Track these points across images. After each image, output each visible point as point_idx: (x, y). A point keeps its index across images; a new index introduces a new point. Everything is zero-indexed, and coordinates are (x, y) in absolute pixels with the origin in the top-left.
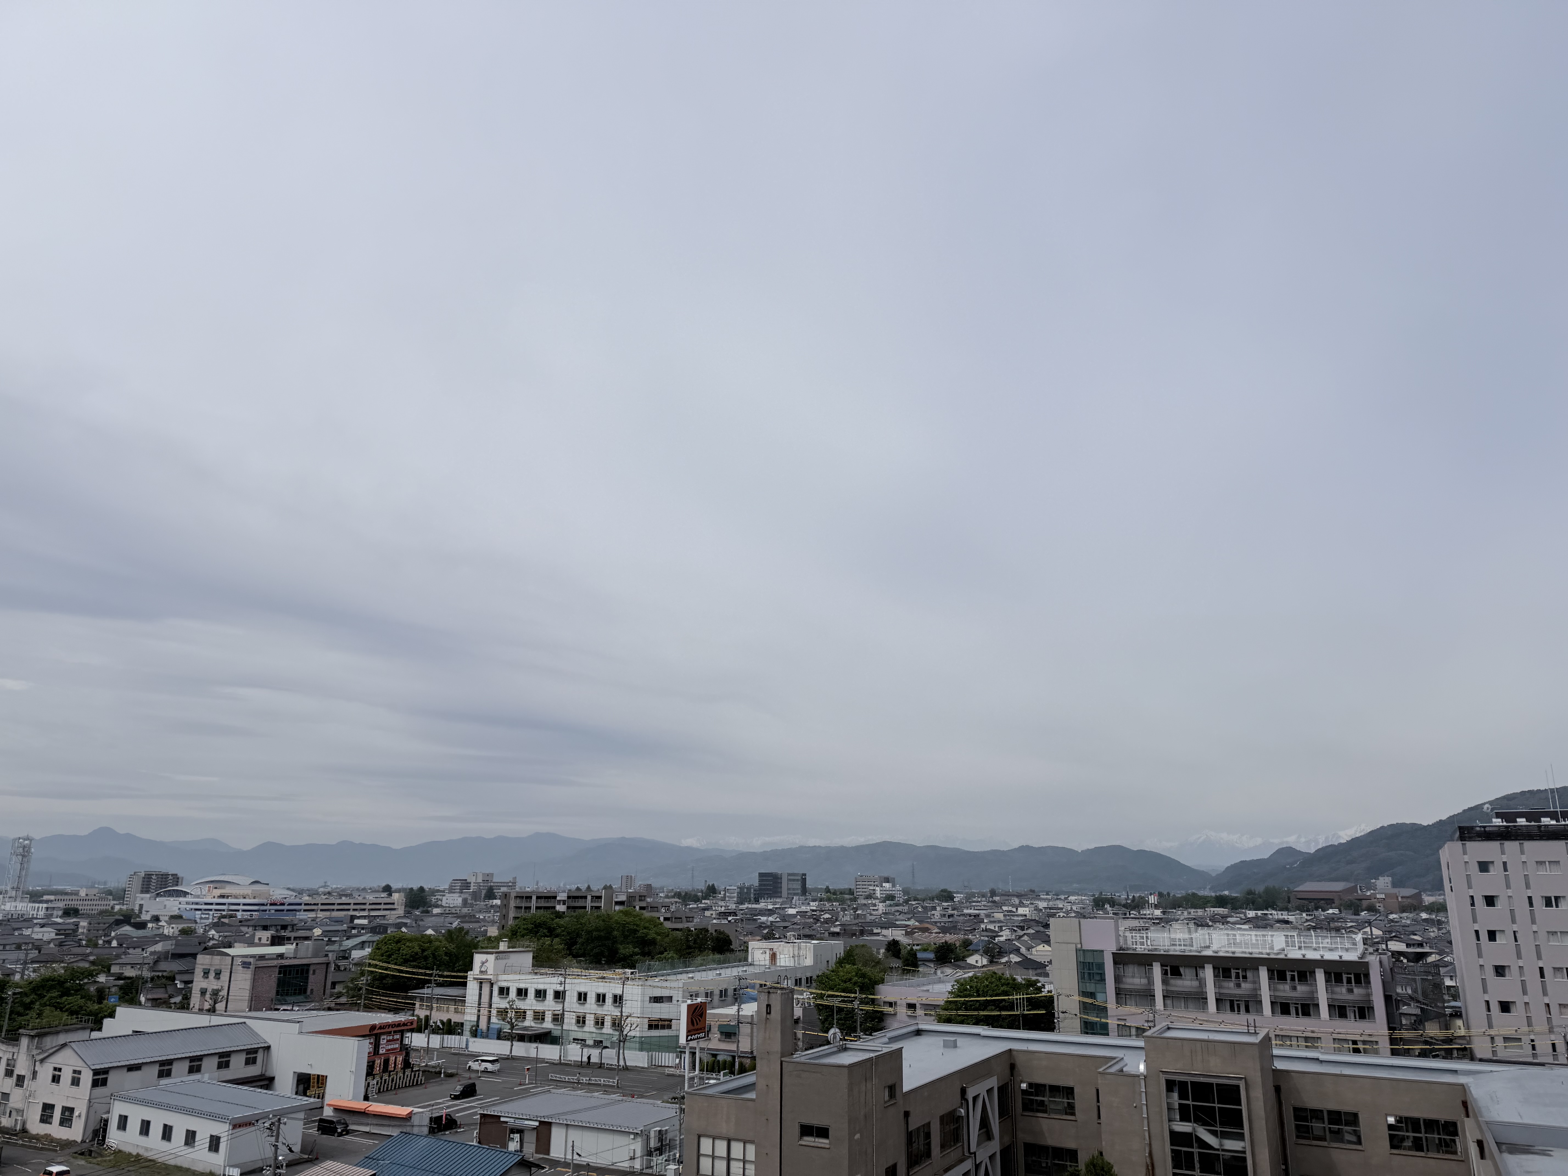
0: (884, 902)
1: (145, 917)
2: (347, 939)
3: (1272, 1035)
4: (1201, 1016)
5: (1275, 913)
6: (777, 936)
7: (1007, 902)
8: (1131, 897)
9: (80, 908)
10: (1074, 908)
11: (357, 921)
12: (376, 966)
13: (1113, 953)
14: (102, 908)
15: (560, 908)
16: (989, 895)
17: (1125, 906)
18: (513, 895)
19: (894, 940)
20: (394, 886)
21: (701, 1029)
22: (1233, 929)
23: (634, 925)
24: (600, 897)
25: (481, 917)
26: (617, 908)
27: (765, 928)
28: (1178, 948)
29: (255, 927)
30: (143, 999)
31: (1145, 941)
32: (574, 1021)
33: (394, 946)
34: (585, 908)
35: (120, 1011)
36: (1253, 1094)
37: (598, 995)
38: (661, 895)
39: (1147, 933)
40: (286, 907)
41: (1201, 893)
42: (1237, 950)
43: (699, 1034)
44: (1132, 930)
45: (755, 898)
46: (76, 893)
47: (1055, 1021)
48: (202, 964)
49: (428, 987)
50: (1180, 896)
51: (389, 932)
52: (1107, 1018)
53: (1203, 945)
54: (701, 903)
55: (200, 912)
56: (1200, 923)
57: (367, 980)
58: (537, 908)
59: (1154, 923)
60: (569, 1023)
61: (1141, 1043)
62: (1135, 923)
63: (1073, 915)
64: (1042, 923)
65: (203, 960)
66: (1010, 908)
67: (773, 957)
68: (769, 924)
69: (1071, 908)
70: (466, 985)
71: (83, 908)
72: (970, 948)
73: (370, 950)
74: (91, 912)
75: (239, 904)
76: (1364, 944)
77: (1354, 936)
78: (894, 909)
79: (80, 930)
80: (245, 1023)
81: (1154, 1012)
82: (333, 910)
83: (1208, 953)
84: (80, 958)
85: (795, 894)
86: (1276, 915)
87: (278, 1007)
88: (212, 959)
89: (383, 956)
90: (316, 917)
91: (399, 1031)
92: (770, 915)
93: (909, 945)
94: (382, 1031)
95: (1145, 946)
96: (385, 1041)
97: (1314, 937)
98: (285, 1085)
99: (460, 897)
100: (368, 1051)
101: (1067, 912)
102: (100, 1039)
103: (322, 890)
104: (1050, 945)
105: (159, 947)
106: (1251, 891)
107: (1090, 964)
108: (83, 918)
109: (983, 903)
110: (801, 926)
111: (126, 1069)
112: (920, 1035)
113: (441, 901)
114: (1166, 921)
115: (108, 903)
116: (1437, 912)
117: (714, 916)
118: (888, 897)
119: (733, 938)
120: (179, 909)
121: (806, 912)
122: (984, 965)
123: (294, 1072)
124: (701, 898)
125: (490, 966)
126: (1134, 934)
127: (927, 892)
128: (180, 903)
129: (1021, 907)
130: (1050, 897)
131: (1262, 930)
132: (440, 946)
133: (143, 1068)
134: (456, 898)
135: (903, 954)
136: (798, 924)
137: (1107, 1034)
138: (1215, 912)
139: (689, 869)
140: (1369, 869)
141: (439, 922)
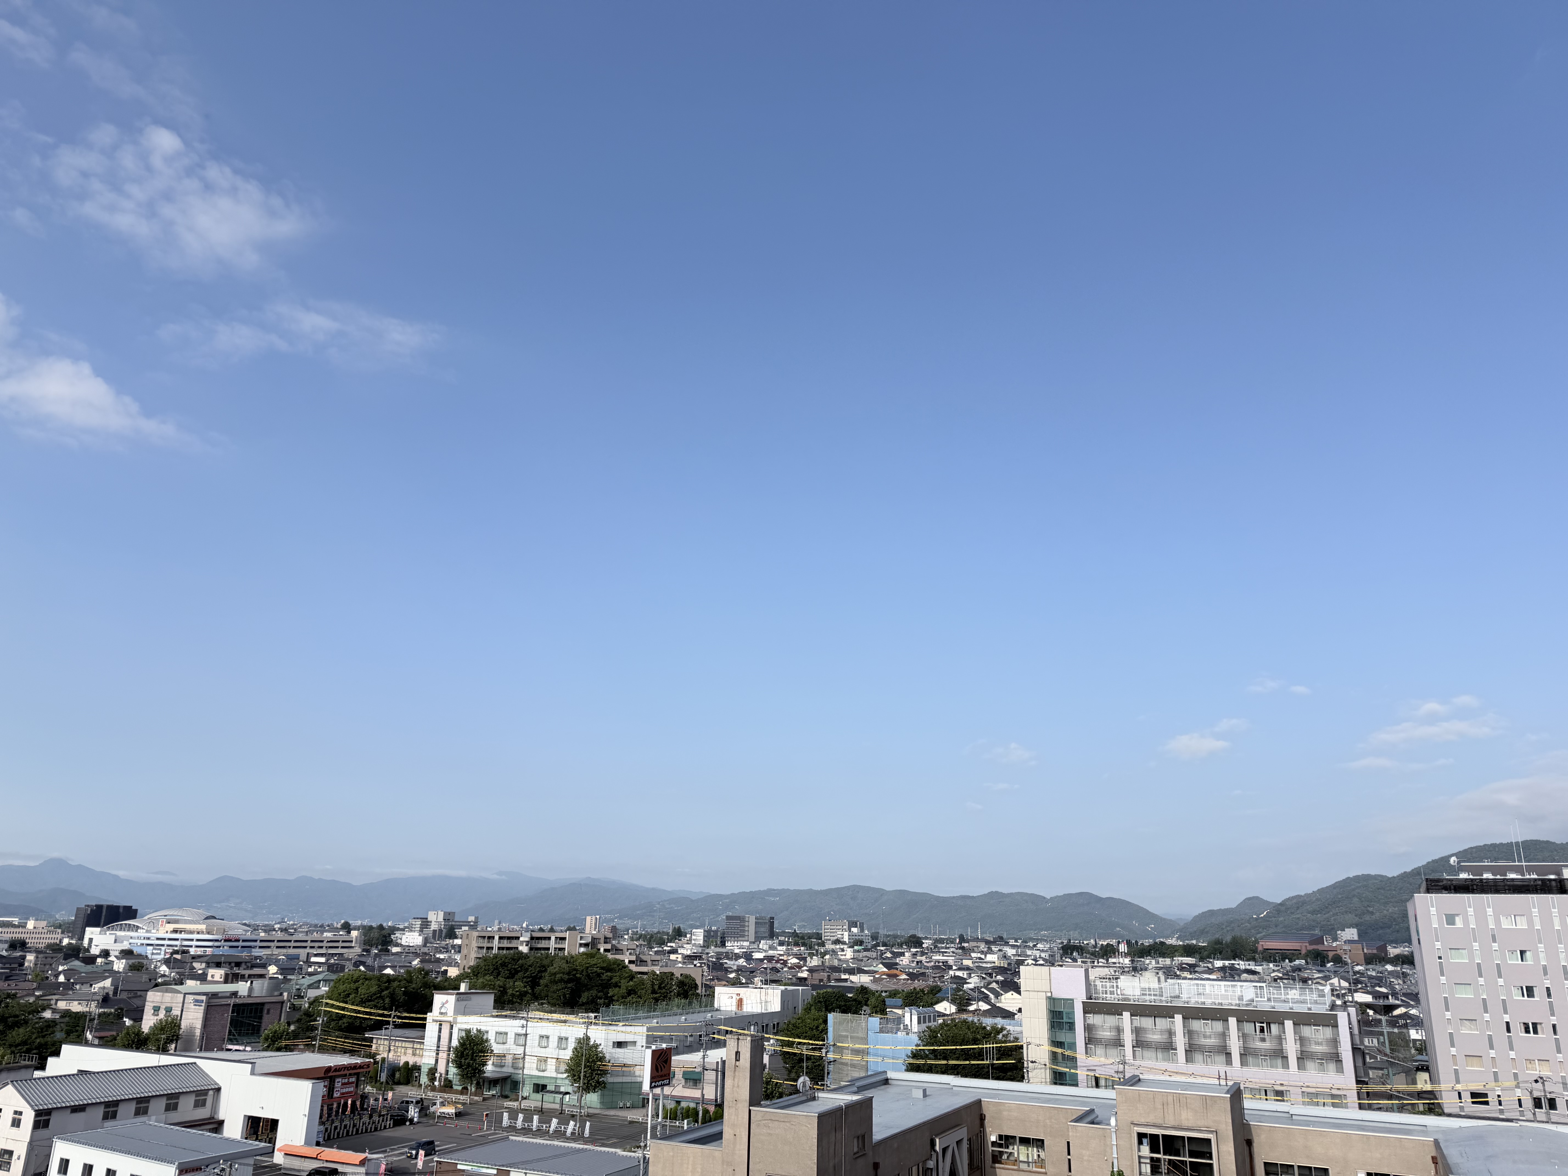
0: (852, 947)
1: (95, 951)
2: (303, 977)
3: (1242, 1088)
4: (1170, 1066)
5: (1243, 963)
6: (744, 981)
7: (975, 948)
8: (1099, 945)
9: (27, 941)
10: (1043, 955)
11: (313, 959)
12: (332, 1006)
13: (1083, 1002)
14: (50, 941)
15: (524, 949)
16: (958, 940)
17: (1094, 954)
18: (475, 934)
19: (862, 986)
20: (353, 923)
21: (665, 1076)
22: (1201, 979)
23: (597, 967)
24: (564, 939)
25: (442, 956)
26: (582, 950)
27: (731, 972)
28: (1147, 998)
29: (209, 965)
30: (89, 1036)
31: (1115, 989)
32: (535, 1066)
33: (353, 986)
34: (548, 949)
35: (65, 1048)
36: (1223, 1147)
37: (561, 1039)
38: (626, 937)
39: (1117, 982)
40: (241, 944)
41: (1169, 942)
42: (1205, 1000)
43: (663, 1080)
44: (1102, 978)
45: (721, 942)
46: (25, 927)
47: (1025, 1070)
48: (153, 1002)
49: (386, 1029)
50: (1147, 944)
51: (347, 970)
52: (1076, 1068)
53: (1173, 995)
54: (667, 946)
55: (151, 948)
56: (1169, 973)
57: (323, 1020)
58: (499, 948)
59: (1123, 972)
60: (530, 1069)
61: (1111, 1095)
62: (1105, 972)
63: (1041, 962)
64: (1010, 970)
65: (153, 997)
66: (979, 955)
67: (740, 1002)
68: (735, 968)
69: (1040, 955)
70: (425, 1028)
71: (30, 941)
72: (937, 995)
73: (327, 989)
74: (38, 945)
75: (192, 940)
76: (1333, 995)
77: (1321, 988)
78: (861, 955)
79: (26, 964)
80: (195, 1063)
81: (1124, 1063)
82: (290, 947)
83: (1178, 1002)
84: (25, 993)
85: (763, 938)
86: (1245, 965)
87: (230, 1047)
88: (163, 996)
89: (340, 995)
90: (272, 955)
91: (355, 1074)
92: (736, 960)
93: (877, 992)
94: (338, 1073)
95: (1116, 995)
96: (340, 1084)
97: (1282, 989)
98: (234, 1129)
99: (420, 935)
100: (322, 1094)
101: (1035, 960)
102: (43, 1078)
103: (277, 926)
104: (1019, 993)
105: (108, 983)
106: (1219, 941)
107: (1060, 1013)
108: (30, 952)
109: (952, 950)
110: (769, 971)
111: (69, 1110)
112: (888, 1084)
113: (401, 939)
114: (1136, 970)
115: (56, 936)
116: (1402, 964)
117: (680, 960)
118: (856, 942)
119: (699, 983)
120: (130, 944)
121: (774, 957)
122: (953, 1013)
123: (245, 1116)
124: (666, 941)
125: (450, 1007)
126: (1104, 984)
127: (895, 937)
128: (131, 938)
129: (990, 954)
130: (1018, 944)
131: (1232, 981)
132: (399, 986)
133: (88, 1109)
134: (416, 937)
135: (872, 1001)
136: (765, 968)
137: (1076, 1085)
138: (1183, 962)
139: (655, 911)
140: (1335, 920)
141: (398, 962)
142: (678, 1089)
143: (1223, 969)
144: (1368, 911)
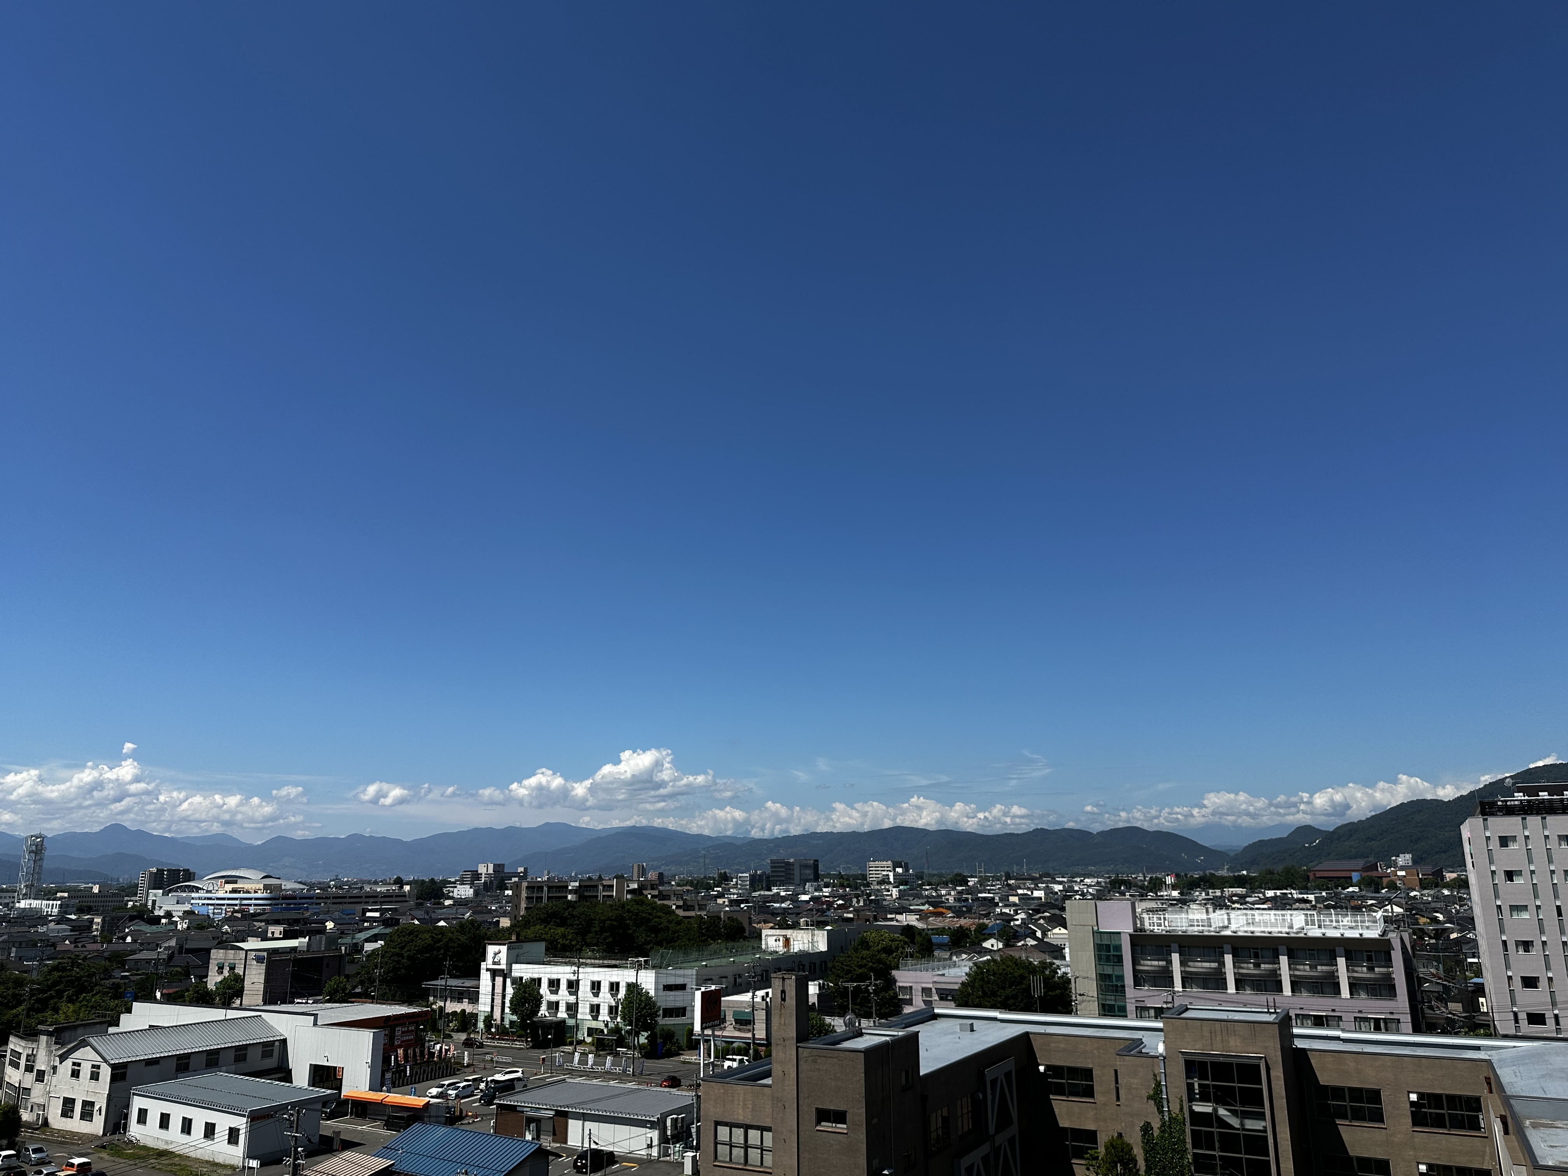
0: (898, 886)
1: (159, 912)
2: (360, 932)
3: (1292, 1014)
4: (1220, 996)
5: (1295, 892)
6: (790, 923)
7: (1022, 885)
8: (1147, 879)
9: (92, 904)
10: (1090, 890)
11: (369, 914)
13: (1130, 935)
14: (115, 904)
15: (573, 897)
16: (1004, 878)
17: (1142, 887)
18: (525, 884)
19: (909, 925)
20: (406, 878)
21: (715, 1017)
22: (1252, 909)
23: (645, 914)
24: (611, 886)
25: (493, 908)
26: (629, 896)
27: (778, 914)
28: (1196, 929)
29: (269, 922)
30: (158, 995)
31: (1162, 921)
32: (588, 1010)
33: (406, 938)
34: (597, 897)
35: (136, 1006)
36: (1272, 1073)
37: (612, 984)
38: (673, 883)
39: (1164, 914)
40: (298, 901)
41: (1220, 873)
42: (1254, 929)
43: (714, 1021)
44: (1149, 911)
45: (767, 886)
47: (1073, 1003)
48: (217, 960)
49: (442, 979)
50: (1198, 876)
51: (401, 924)
52: (1125, 999)
53: (1221, 926)
54: (713, 891)
55: (212, 907)
56: (1219, 904)
57: (380, 972)
58: (549, 898)
59: (1171, 904)
60: (583, 1013)
61: (1160, 1025)
62: (1152, 905)
63: (1090, 897)
64: (1057, 906)
65: (217, 955)
66: (1025, 891)
67: (787, 943)
68: (782, 910)
69: (1088, 890)
70: (479, 976)
71: (97, 904)
72: (984, 932)
73: (383, 942)
74: (104, 909)
75: (251, 899)
76: (1385, 922)
77: (1374, 914)
78: (907, 894)
79: (94, 927)
80: (260, 1016)
81: (1173, 993)
82: (345, 903)
83: (1228, 933)
84: (95, 954)
85: (809, 881)
86: (1296, 895)
87: (293, 1000)
88: (226, 953)
90: (328, 911)
91: (414, 1022)
92: (782, 902)
93: (923, 930)
94: (395, 1022)
95: (1163, 927)
96: (400, 1032)
97: (1333, 916)
98: (301, 1077)
99: (471, 888)
100: (383, 1042)
101: (1083, 894)
102: (117, 1034)
103: (333, 883)
104: (1066, 928)
105: (173, 943)
106: (1270, 871)
107: (1108, 946)
108: (97, 914)
109: (998, 886)
110: (814, 912)
111: (144, 1063)
112: (936, 1019)
113: (453, 892)
114: (1183, 903)
115: (121, 899)
116: (1459, 888)
117: (727, 903)
118: (900, 881)
119: (746, 925)
120: (192, 904)
121: (820, 898)
122: (1000, 949)
123: (310, 1065)
124: (712, 885)
125: (503, 957)
126: (1151, 916)
127: (940, 876)
128: (193, 898)
129: (1036, 890)
130: (1065, 880)
131: (1281, 910)
132: (451, 940)
133: (161, 1062)
134: (467, 890)
135: (918, 939)
136: (811, 910)
137: (1127, 1017)
138: (1234, 892)
139: (701, 857)
140: (1389, 846)
141: (449, 914)
142: (730, 1031)
143: (1274, 899)
144: (1423, 836)
